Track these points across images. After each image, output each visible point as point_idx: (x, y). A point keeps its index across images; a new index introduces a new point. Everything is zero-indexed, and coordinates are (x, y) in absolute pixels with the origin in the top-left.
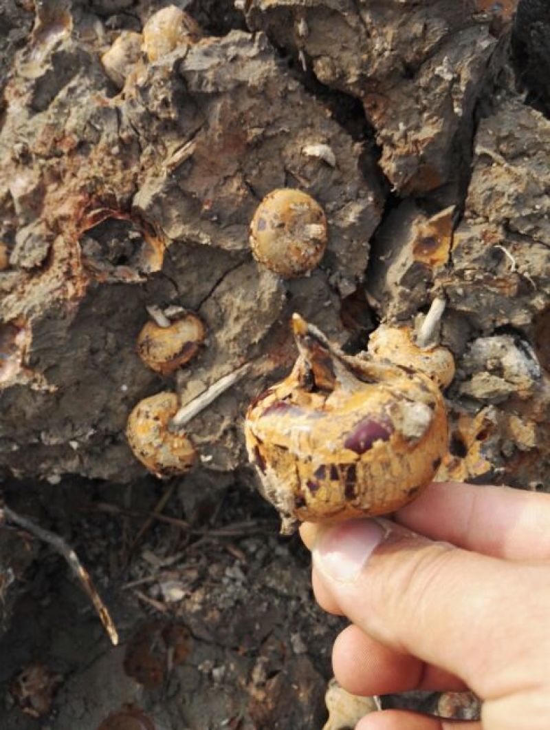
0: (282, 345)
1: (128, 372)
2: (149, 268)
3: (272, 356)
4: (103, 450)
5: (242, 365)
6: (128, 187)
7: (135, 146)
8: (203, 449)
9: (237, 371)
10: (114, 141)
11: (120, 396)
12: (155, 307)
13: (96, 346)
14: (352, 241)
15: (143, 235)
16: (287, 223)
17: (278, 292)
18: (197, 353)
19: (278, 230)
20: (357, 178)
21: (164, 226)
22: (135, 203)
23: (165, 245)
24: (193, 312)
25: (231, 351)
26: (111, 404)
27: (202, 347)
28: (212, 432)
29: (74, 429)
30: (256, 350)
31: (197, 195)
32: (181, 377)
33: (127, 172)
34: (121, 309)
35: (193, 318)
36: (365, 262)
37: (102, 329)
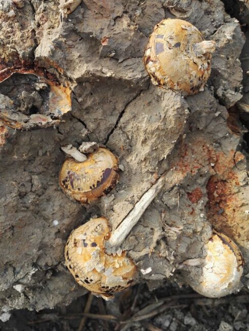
0: (183, 157)
1: (56, 209)
2: (59, 112)
3: (179, 168)
4: (45, 283)
5: (157, 179)
6: (29, 43)
7: (29, 8)
8: (142, 263)
9: (154, 186)
10: (9, 7)
11: (54, 231)
12: (70, 146)
13: (23, 190)
14: (228, 59)
15: (49, 86)
16: (182, 42)
17: (182, 107)
18: (116, 178)
19: (176, 49)
20: (220, 8)
21: (67, 69)
22: (37, 55)
23: (70, 89)
24: (103, 146)
25: (144, 170)
26: (46, 240)
27: (119, 171)
28: (146, 245)
29: (15, 272)
30: (165, 166)
31: (94, 35)
32: (106, 202)
33: (25, 31)
34: (41, 153)
35: (105, 150)
36: (241, 74)
37: (26, 174)
